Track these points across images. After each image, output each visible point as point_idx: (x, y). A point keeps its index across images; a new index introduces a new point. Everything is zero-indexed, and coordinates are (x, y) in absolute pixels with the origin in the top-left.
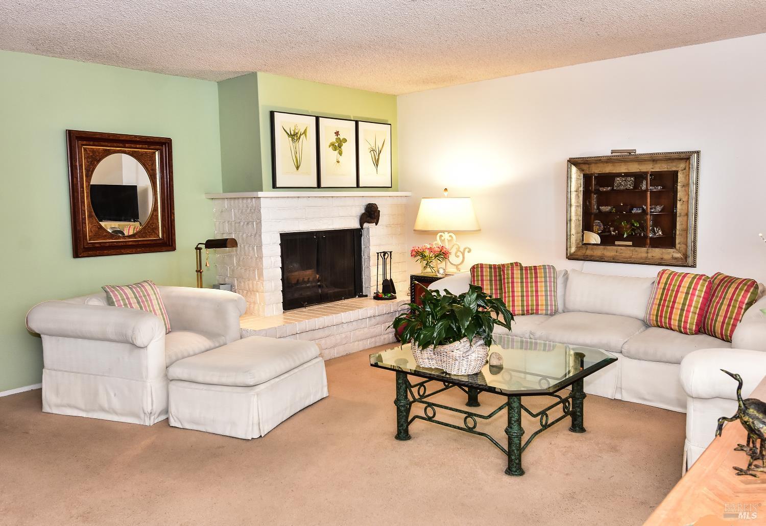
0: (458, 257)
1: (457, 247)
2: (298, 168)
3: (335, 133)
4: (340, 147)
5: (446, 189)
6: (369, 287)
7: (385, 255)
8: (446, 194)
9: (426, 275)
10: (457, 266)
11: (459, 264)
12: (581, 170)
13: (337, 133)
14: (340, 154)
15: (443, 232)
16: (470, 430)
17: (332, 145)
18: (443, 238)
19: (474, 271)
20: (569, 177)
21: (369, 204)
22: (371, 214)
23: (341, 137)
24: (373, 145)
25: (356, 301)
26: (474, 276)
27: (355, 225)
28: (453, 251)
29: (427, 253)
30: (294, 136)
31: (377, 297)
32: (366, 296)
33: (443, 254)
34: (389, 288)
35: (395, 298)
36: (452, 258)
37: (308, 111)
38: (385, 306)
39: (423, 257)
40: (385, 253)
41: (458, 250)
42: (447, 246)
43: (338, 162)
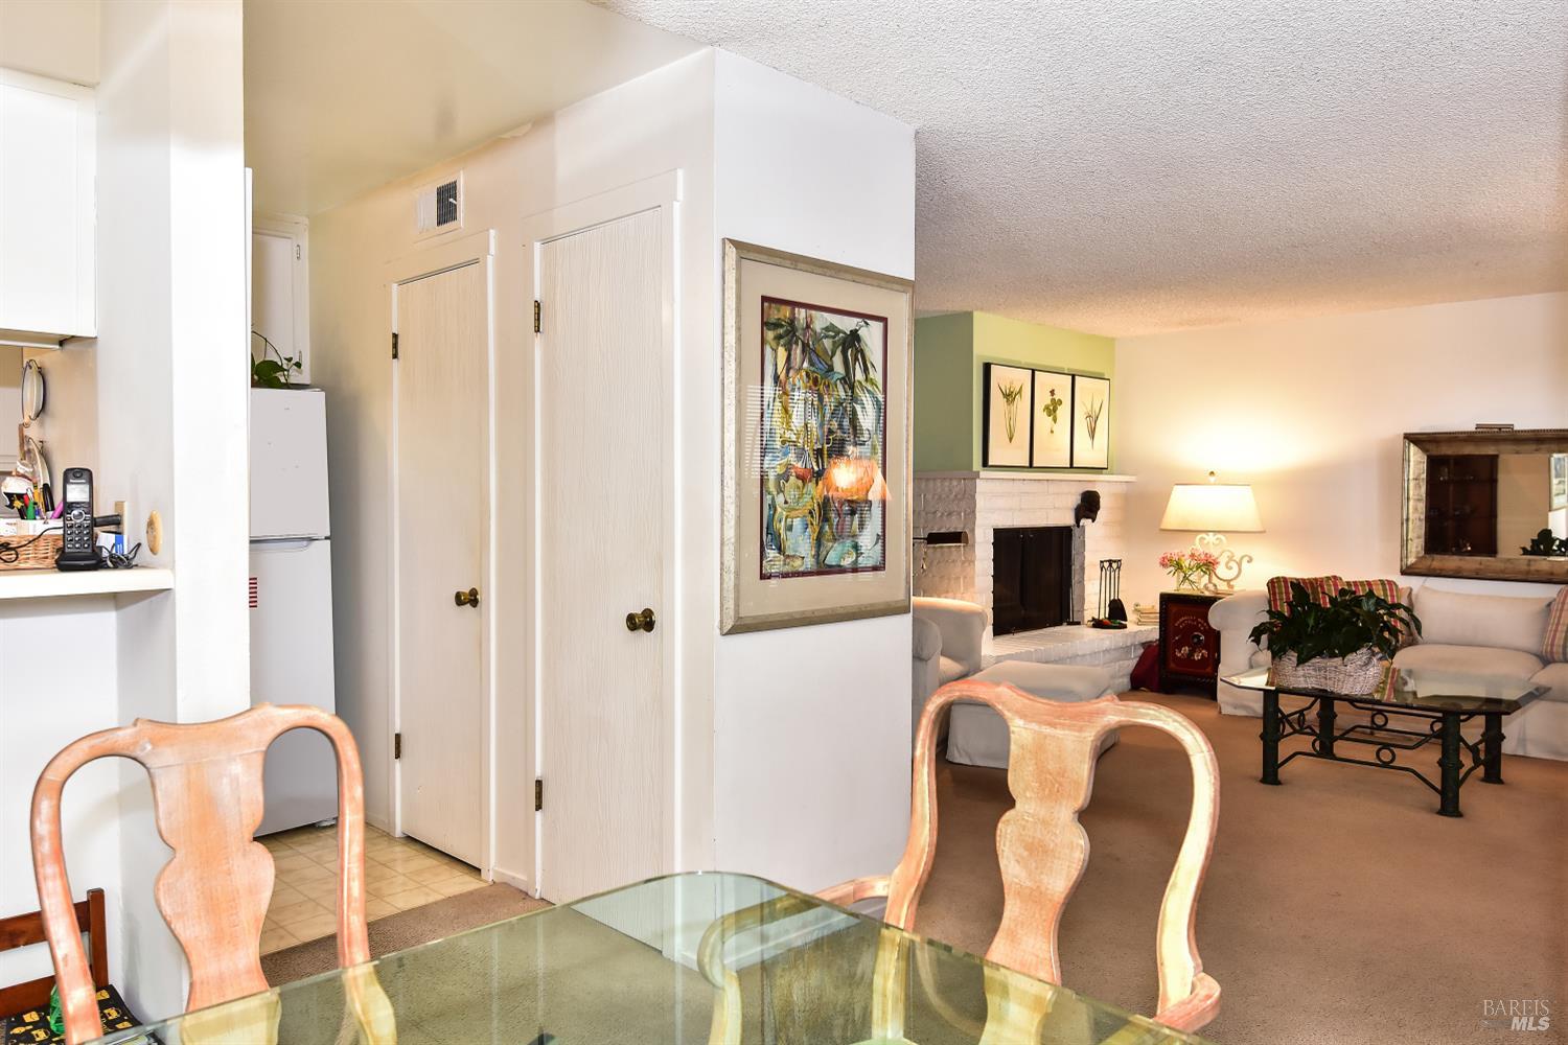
0: (1231, 568)
1: (1229, 554)
2: (1011, 439)
3: (1050, 392)
4: (1055, 410)
5: (1212, 473)
6: (1082, 610)
7: (1111, 565)
8: (1212, 479)
9: (1180, 592)
10: (1228, 581)
11: (1235, 578)
12: (1424, 450)
13: (1052, 392)
14: (1055, 420)
15: (1207, 532)
16: (1386, 765)
17: (1047, 408)
18: (1206, 542)
19: (1274, 587)
20: (1405, 460)
21: (1088, 492)
22: (1089, 505)
23: (1056, 397)
24: (1089, 408)
25: (1064, 629)
26: (1274, 594)
27: (1068, 519)
28: (1223, 560)
29: (1186, 563)
30: (1009, 396)
31: (1098, 624)
32: (1078, 623)
33: (1208, 565)
34: (1117, 613)
35: (1125, 627)
36: (1221, 570)
37: (1020, 363)
38: (1108, 637)
39: (1179, 567)
40: (1111, 562)
41: (1231, 559)
42: (1214, 552)
43: (1052, 432)
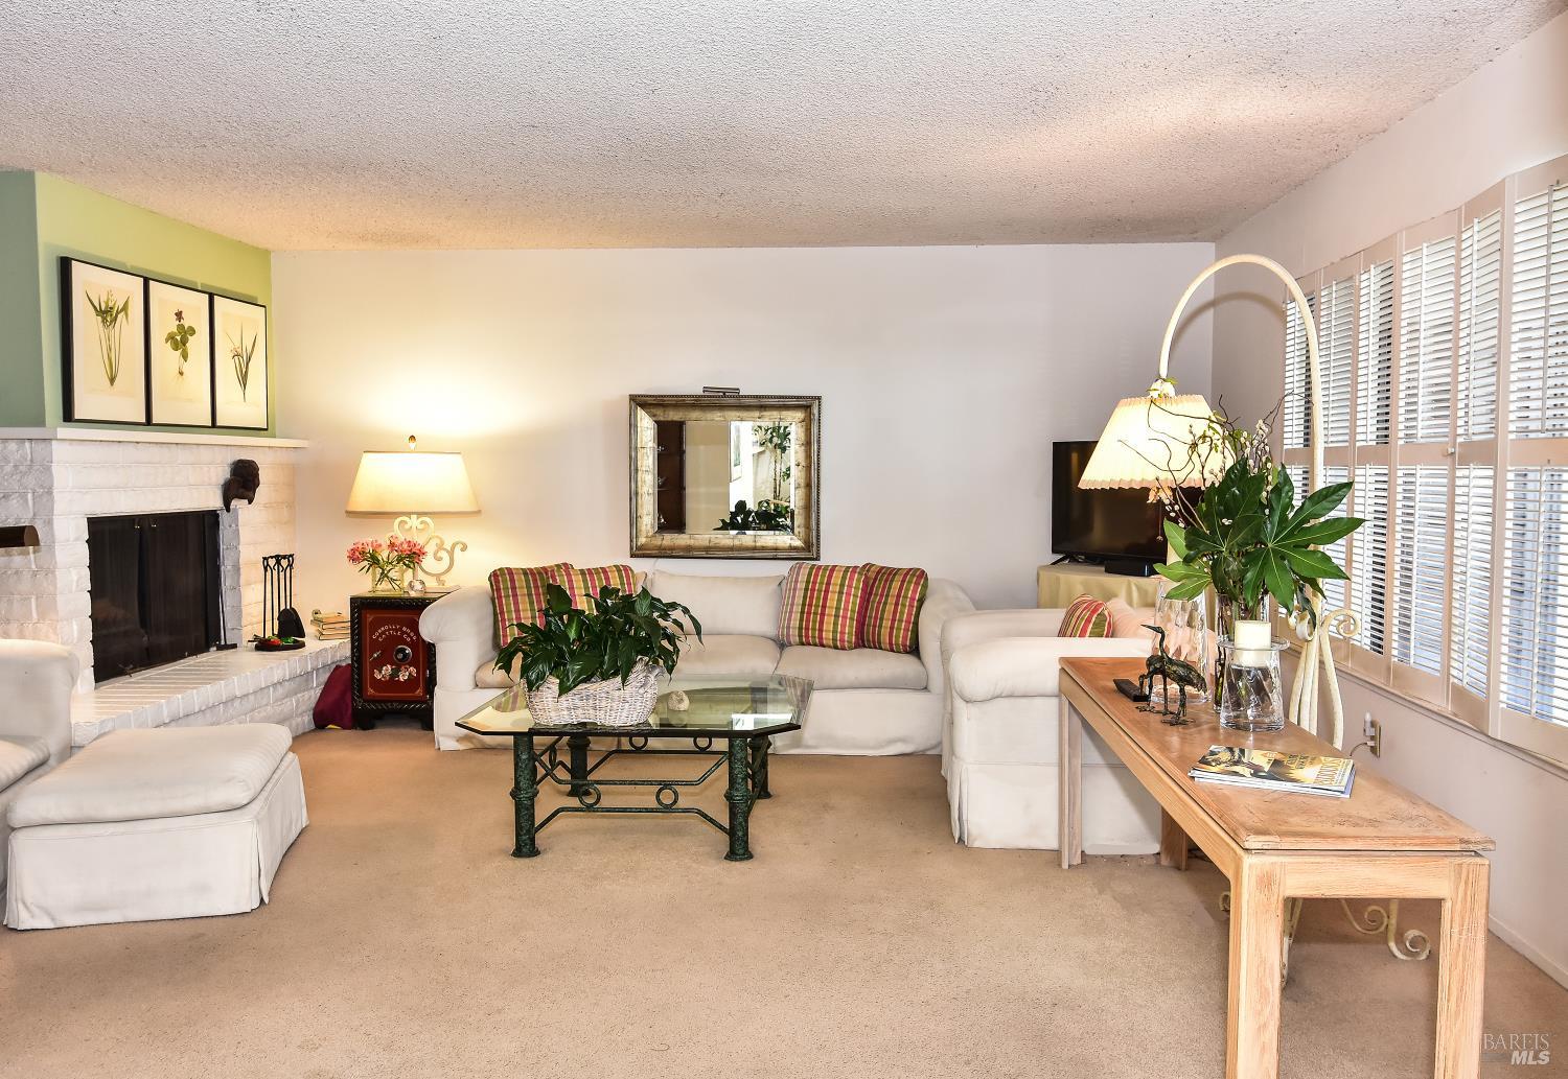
0: (440, 559)
1: (438, 541)
2: (112, 380)
3: (176, 314)
4: (184, 342)
5: (412, 438)
6: (238, 628)
7: (280, 564)
8: (412, 445)
9: (379, 594)
10: (438, 576)
11: (444, 573)
13: (179, 315)
14: (185, 356)
15: (408, 514)
17: (171, 337)
18: (407, 527)
19: (497, 582)
20: (633, 426)
21: (240, 461)
23: (186, 323)
24: (238, 344)
25: (212, 656)
26: (498, 590)
27: (214, 501)
28: (430, 549)
29: (383, 555)
30: (107, 314)
31: (263, 645)
32: (234, 646)
33: (411, 556)
34: (289, 629)
35: (302, 645)
36: (428, 562)
37: (129, 265)
38: (281, 664)
39: (374, 561)
40: (278, 558)
41: (440, 547)
42: (419, 539)
43: (181, 373)
